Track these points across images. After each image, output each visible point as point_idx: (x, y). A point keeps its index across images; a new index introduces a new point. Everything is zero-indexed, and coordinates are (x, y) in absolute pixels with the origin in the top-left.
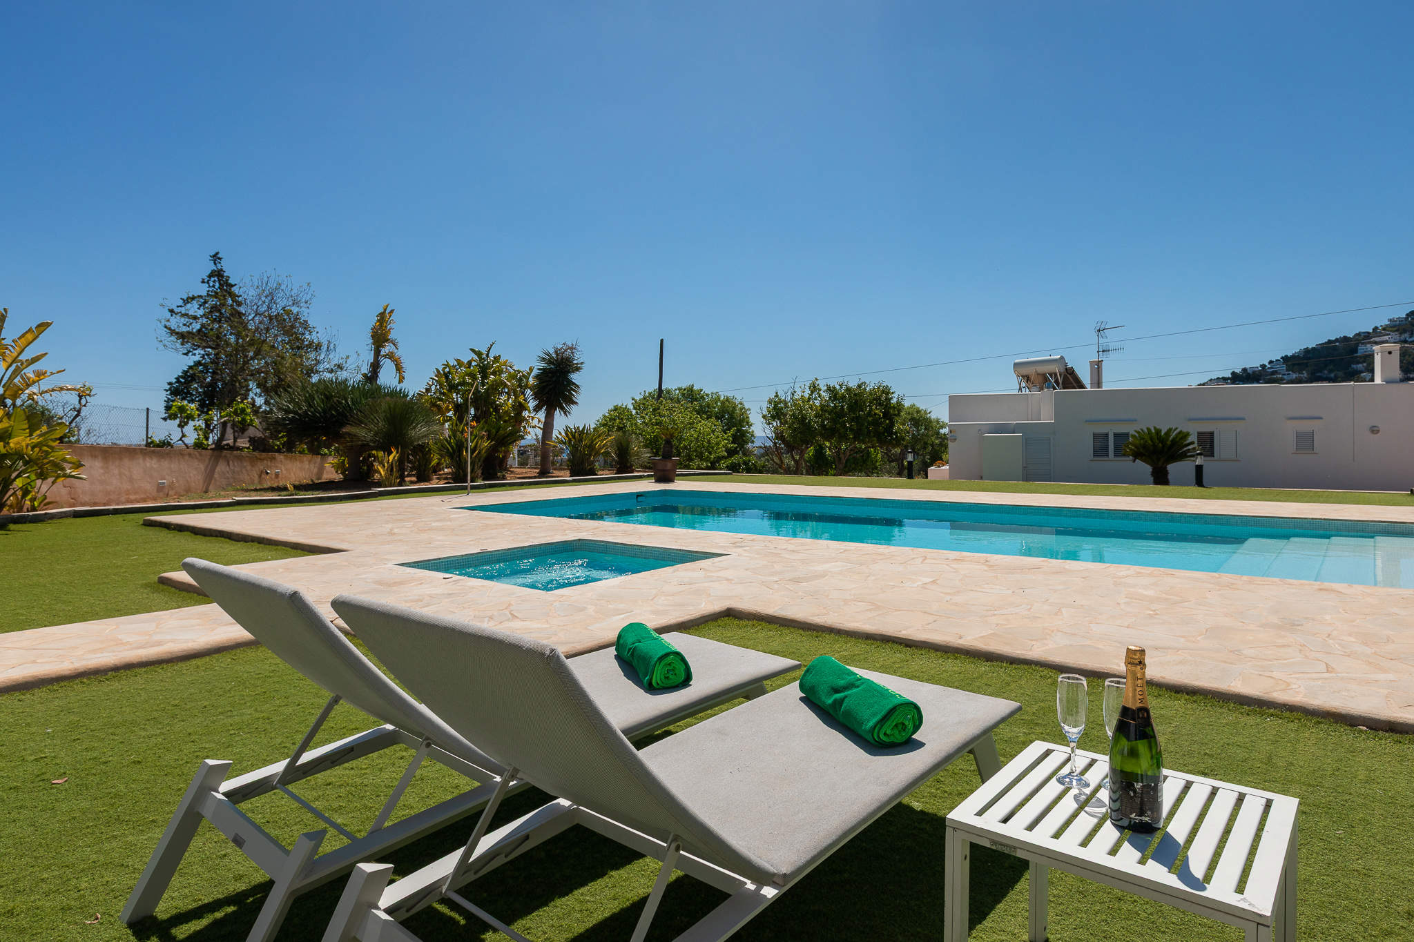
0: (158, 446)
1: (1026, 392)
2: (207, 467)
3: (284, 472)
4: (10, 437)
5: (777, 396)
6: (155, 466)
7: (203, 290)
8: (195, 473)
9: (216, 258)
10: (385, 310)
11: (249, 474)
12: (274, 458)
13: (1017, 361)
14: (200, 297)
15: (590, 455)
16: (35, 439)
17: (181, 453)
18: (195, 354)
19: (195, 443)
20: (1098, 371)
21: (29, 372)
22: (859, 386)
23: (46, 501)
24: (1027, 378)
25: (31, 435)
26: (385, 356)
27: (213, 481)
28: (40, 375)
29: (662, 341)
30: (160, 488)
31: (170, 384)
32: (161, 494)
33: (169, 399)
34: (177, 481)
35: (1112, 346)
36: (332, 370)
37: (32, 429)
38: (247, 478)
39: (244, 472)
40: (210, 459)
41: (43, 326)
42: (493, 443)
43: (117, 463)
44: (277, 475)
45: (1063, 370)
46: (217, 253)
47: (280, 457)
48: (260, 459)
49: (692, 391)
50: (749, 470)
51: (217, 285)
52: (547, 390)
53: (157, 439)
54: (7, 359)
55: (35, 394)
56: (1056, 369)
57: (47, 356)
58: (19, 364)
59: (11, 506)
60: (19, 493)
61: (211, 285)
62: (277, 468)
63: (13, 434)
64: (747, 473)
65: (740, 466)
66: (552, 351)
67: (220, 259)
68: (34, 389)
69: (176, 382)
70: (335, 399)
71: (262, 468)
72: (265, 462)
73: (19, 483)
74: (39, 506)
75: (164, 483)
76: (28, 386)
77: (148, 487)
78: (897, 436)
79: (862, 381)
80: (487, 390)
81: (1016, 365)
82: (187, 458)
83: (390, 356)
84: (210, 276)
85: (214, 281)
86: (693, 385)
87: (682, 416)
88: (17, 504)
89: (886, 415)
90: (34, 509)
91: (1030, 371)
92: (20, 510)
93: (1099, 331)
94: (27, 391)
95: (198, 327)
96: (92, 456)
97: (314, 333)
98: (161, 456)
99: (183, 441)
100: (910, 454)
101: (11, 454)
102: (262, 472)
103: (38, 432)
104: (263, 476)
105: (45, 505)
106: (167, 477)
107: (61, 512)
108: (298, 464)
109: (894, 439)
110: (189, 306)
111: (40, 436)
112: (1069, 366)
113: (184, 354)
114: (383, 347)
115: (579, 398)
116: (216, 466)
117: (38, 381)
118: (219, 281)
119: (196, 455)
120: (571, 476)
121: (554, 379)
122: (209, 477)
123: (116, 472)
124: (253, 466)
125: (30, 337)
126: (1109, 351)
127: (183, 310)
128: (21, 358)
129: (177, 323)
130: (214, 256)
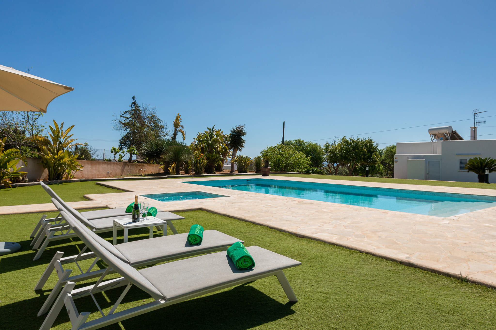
0: (107, 161)
1: (435, 141)
2: (122, 167)
3: (147, 170)
4: (64, 158)
5: (327, 143)
6: (106, 167)
7: (130, 109)
8: (118, 169)
9: (134, 98)
10: (178, 115)
11: (135, 170)
12: (143, 165)
13: (430, 128)
14: (129, 111)
15: (245, 166)
16: (70, 159)
17: (114, 163)
18: (127, 130)
19: (118, 160)
20: (474, 132)
21: (69, 140)
22: (358, 140)
23: (74, 177)
24: (435, 135)
25: (69, 157)
26: (179, 131)
27: (124, 172)
28: (72, 140)
29: (284, 122)
30: (108, 174)
31: (120, 140)
32: (108, 176)
33: (120, 145)
34: (113, 172)
35: (481, 120)
36: (165, 135)
37: (69, 156)
38: (135, 171)
39: (134, 169)
40: (123, 165)
41: (72, 127)
42: (209, 161)
43: (95, 166)
44: (145, 171)
45: (450, 132)
46: (134, 96)
47: (146, 165)
48: (139, 165)
49: (300, 141)
50: (314, 173)
51: (134, 107)
52: (233, 142)
53: (107, 159)
54: (63, 136)
55: (70, 146)
56: (447, 131)
57: (73, 135)
58: (66, 137)
59: (65, 178)
60: (67, 174)
61: (132, 107)
62: (145, 168)
63: (65, 157)
64: (313, 174)
65: (310, 171)
66: (235, 128)
67: (135, 98)
68: (70, 144)
69: (122, 140)
70: (159, 146)
71: (140, 168)
72: (141, 166)
73: (67, 171)
74: (72, 178)
75: (109, 172)
76: (69, 143)
77: (104, 173)
78: (373, 160)
79: (359, 137)
80: (212, 142)
81: (429, 130)
82: (116, 165)
83: (180, 131)
84: (132, 104)
85: (133, 106)
86: (300, 139)
87: (289, 151)
88: (67, 177)
89: (369, 151)
90: (71, 179)
91: (436, 132)
92: (67, 179)
93: (475, 114)
94: (68, 145)
95: (128, 121)
96: (88, 164)
97: (162, 123)
98: (108, 164)
99: (115, 160)
100: (367, 167)
101: (64, 163)
102: (140, 170)
103: (71, 157)
104: (140, 171)
105: (74, 178)
106: (110, 171)
107: (77, 180)
108: (152, 167)
109: (371, 161)
110: (126, 114)
111: (71, 158)
112: (454, 130)
113: (124, 130)
114: (178, 128)
115: (245, 145)
116: (125, 167)
117: (71, 142)
118: (135, 105)
119: (118, 164)
120: (238, 173)
121: (235, 138)
122: (123, 171)
123: (95, 169)
124: (136, 168)
125: (69, 130)
126: (479, 123)
127: (124, 116)
128: (67, 136)
129: (123, 120)
130: (133, 97)
